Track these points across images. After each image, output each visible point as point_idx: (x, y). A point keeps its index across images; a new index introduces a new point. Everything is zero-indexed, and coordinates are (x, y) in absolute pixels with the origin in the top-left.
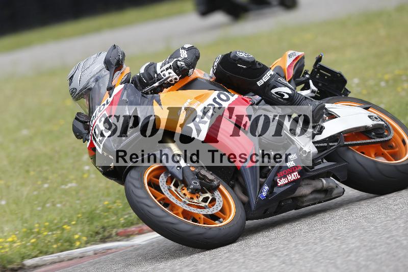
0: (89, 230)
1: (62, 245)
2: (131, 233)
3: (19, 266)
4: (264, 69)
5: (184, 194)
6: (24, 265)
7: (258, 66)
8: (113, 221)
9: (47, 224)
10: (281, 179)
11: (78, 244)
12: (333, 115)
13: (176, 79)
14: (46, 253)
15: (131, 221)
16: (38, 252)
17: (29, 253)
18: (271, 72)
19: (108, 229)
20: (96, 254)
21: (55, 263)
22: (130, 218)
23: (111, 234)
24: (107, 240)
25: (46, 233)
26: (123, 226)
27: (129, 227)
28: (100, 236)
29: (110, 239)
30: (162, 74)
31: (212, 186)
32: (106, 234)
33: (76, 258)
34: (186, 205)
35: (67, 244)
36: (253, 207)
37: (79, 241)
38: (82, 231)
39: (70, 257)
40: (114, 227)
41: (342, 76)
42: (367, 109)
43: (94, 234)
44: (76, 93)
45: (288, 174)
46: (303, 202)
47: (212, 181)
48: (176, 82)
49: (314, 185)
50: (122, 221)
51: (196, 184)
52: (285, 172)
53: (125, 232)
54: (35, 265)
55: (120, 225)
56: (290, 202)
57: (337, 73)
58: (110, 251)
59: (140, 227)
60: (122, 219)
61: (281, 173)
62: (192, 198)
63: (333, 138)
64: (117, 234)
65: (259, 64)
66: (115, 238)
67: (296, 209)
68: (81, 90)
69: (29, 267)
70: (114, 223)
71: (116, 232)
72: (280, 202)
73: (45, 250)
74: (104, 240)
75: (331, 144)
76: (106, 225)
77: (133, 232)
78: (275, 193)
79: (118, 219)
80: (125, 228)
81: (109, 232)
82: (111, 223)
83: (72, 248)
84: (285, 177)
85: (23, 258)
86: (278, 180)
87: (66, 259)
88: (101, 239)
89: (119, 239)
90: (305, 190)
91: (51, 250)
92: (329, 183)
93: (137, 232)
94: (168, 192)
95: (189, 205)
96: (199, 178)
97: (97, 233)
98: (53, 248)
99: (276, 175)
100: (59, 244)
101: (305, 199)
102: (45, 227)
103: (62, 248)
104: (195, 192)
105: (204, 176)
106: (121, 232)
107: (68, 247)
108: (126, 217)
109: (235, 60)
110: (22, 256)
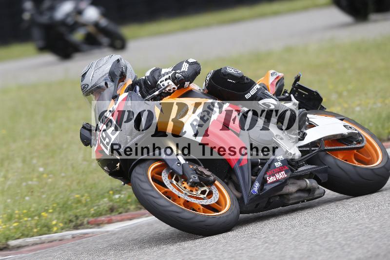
0: (64, 219)
1: (40, 230)
2: (101, 222)
3: (4, 246)
4: (252, 84)
5: (185, 187)
6: (8, 245)
7: (246, 81)
8: (84, 211)
9: (25, 211)
10: (270, 177)
11: (55, 229)
12: (312, 124)
13: (174, 88)
14: (27, 236)
15: (100, 212)
16: (20, 235)
17: (13, 235)
18: (258, 86)
19: (81, 218)
20: (73, 238)
21: (37, 244)
22: (99, 210)
23: (83, 222)
24: (79, 227)
25: (26, 219)
26: (93, 216)
27: (98, 217)
28: (74, 223)
29: (82, 227)
30: (161, 84)
31: (209, 181)
32: (79, 222)
33: (56, 240)
34: (186, 196)
35: (45, 229)
36: (246, 202)
37: (57, 227)
38: (58, 219)
39: (50, 239)
40: (85, 216)
41: (318, 94)
42: (342, 120)
43: (68, 222)
44: (88, 89)
45: (276, 173)
46: (289, 200)
47: (208, 176)
48: (174, 91)
49: (298, 184)
50: (92, 211)
51: (194, 178)
52: (273, 171)
53: (95, 221)
54: (18, 246)
55: (90, 215)
56: (278, 199)
57: (314, 92)
58: (86, 236)
59: (108, 217)
60: (92, 210)
61: (269, 172)
62: (192, 191)
63: (314, 144)
64: (88, 223)
65: (247, 79)
66: (86, 226)
67: (283, 206)
68: (92, 87)
69: (13, 247)
70: (86, 212)
71: (87, 221)
72: (269, 199)
73: (26, 233)
74: (76, 227)
75: (313, 149)
76: (78, 214)
77: (103, 221)
78: (265, 189)
79: (89, 210)
80: (95, 218)
81: (81, 220)
82: (83, 213)
83: (49, 233)
84: (273, 175)
85: (7, 239)
86: (268, 178)
87: (47, 241)
88: (74, 226)
89: (90, 227)
90: (291, 188)
91: (31, 234)
92: (312, 183)
93: (106, 222)
94: (171, 185)
95: (189, 196)
96: (197, 173)
97: (71, 221)
98: (34, 232)
99: (265, 173)
100: (39, 228)
101: (291, 197)
102: (23, 214)
103: (41, 232)
104: (194, 185)
105: (202, 172)
106: (92, 221)
107: (47, 232)
108: (96, 208)
109: (225, 75)
110: (7, 237)
